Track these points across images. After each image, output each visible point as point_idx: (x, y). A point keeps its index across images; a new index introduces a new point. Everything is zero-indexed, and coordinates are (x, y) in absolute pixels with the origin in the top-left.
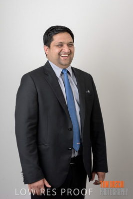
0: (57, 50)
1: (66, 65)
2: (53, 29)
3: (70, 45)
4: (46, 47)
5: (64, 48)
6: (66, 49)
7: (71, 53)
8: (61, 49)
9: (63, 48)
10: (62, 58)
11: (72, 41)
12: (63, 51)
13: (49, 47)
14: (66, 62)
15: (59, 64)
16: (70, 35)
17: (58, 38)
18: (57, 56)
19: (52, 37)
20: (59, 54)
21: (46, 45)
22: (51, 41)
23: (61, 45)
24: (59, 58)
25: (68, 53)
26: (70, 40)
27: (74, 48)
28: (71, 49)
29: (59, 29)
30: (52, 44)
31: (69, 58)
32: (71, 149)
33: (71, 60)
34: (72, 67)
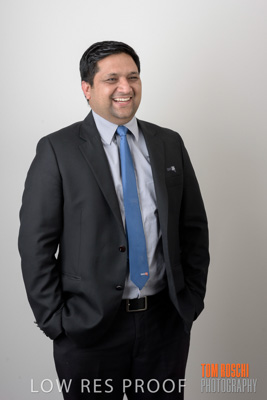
0: (106, 90)
1: (125, 118)
2: (98, 48)
3: (133, 78)
4: (86, 85)
5: (120, 86)
6: (124, 86)
7: (134, 96)
8: (114, 87)
9: (118, 85)
10: (116, 105)
11: (136, 69)
12: (119, 90)
13: (92, 84)
14: (125, 113)
15: (111, 116)
16: (131, 60)
17: (107, 66)
18: (107, 102)
19: (95, 65)
20: (112, 98)
21: (86, 81)
22: (94, 73)
23: (114, 79)
24: (111, 105)
25: (128, 94)
26: (132, 68)
27: (140, 84)
28: (135, 86)
29: (109, 48)
30: (97, 77)
31: (130, 104)
32: (122, 288)
33: (135, 108)
34: (138, 121)
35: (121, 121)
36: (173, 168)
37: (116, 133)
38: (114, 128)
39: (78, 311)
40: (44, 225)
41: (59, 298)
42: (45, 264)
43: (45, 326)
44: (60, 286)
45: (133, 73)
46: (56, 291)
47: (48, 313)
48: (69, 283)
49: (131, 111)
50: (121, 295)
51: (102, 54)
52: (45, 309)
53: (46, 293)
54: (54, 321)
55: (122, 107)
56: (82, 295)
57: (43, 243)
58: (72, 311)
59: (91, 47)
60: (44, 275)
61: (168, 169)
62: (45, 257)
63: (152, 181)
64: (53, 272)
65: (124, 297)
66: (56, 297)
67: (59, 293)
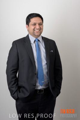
0: (33, 27)
1: (38, 36)
2: (31, 15)
4: (27, 26)
7: (41, 30)
8: (35, 26)
12: (36, 28)
14: (38, 34)
15: (34, 35)
16: (40, 19)
17: (33, 20)
19: (30, 20)
20: (34, 30)
22: (29, 22)
23: (35, 24)
25: (39, 29)
26: (40, 21)
29: (34, 15)
30: (30, 24)
31: (39, 32)
32: (35, 85)
33: (41, 33)
34: (42, 37)
36: (52, 51)
39: (23, 92)
41: (17, 88)
42: (13, 78)
43: (13, 96)
44: (18, 84)
45: (41, 23)
46: (16, 86)
48: (20, 84)
51: (32, 17)
52: (13, 91)
53: (13, 86)
54: (16, 95)
55: (37, 32)
56: (24, 87)
57: (12, 72)
58: (21, 92)
59: (29, 15)
61: (51, 51)
62: (13, 76)
64: (15, 80)
65: (36, 89)
66: (16, 87)
67: (17, 86)
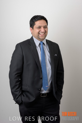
0: (37, 31)
2: (35, 18)
3: (45, 27)
4: (31, 28)
6: (42, 30)
7: (46, 33)
8: (40, 30)
9: (41, 29)
10: (40, 35)
12: (41, 31)
13: (33, 28)
15: (38, 38)
16: (45, 22)
17: (38, 23)
19: (34, 23)
20: (39, 33)
22: (34, 25)
23: (40, 27)
24: (39, 35)
26: (45, 24)
27: (47, 29)
28: (46, 30)
29: (39, 18)
30: (35, 27)
31: (44, 35)
33: (46, 36)
34: (46, 40)
35: (41, 40)
36: (56, 55)
37: (40, 44)
38: (39, 42)
39: (27, 96)
40: (17, 70)
41: (21, 92)
42: (17, 82)
44: (21, 88)
45: (46, 26)
46: (20, 90)
47: (18, 96)
48: (24, 88)
49: (44, 37)
50: (40, 92)
51: (36, 20)
53: (17, 90)
54: (19, 99)
55: (42, 36)
56: (28, 92)
57: (16, 75)
59: (33, 17)
60: (17, 85)
62: (17, 79)
63: (50, 59)
64: (19, 84)
65: (41, 93)
67: (21, 90)
